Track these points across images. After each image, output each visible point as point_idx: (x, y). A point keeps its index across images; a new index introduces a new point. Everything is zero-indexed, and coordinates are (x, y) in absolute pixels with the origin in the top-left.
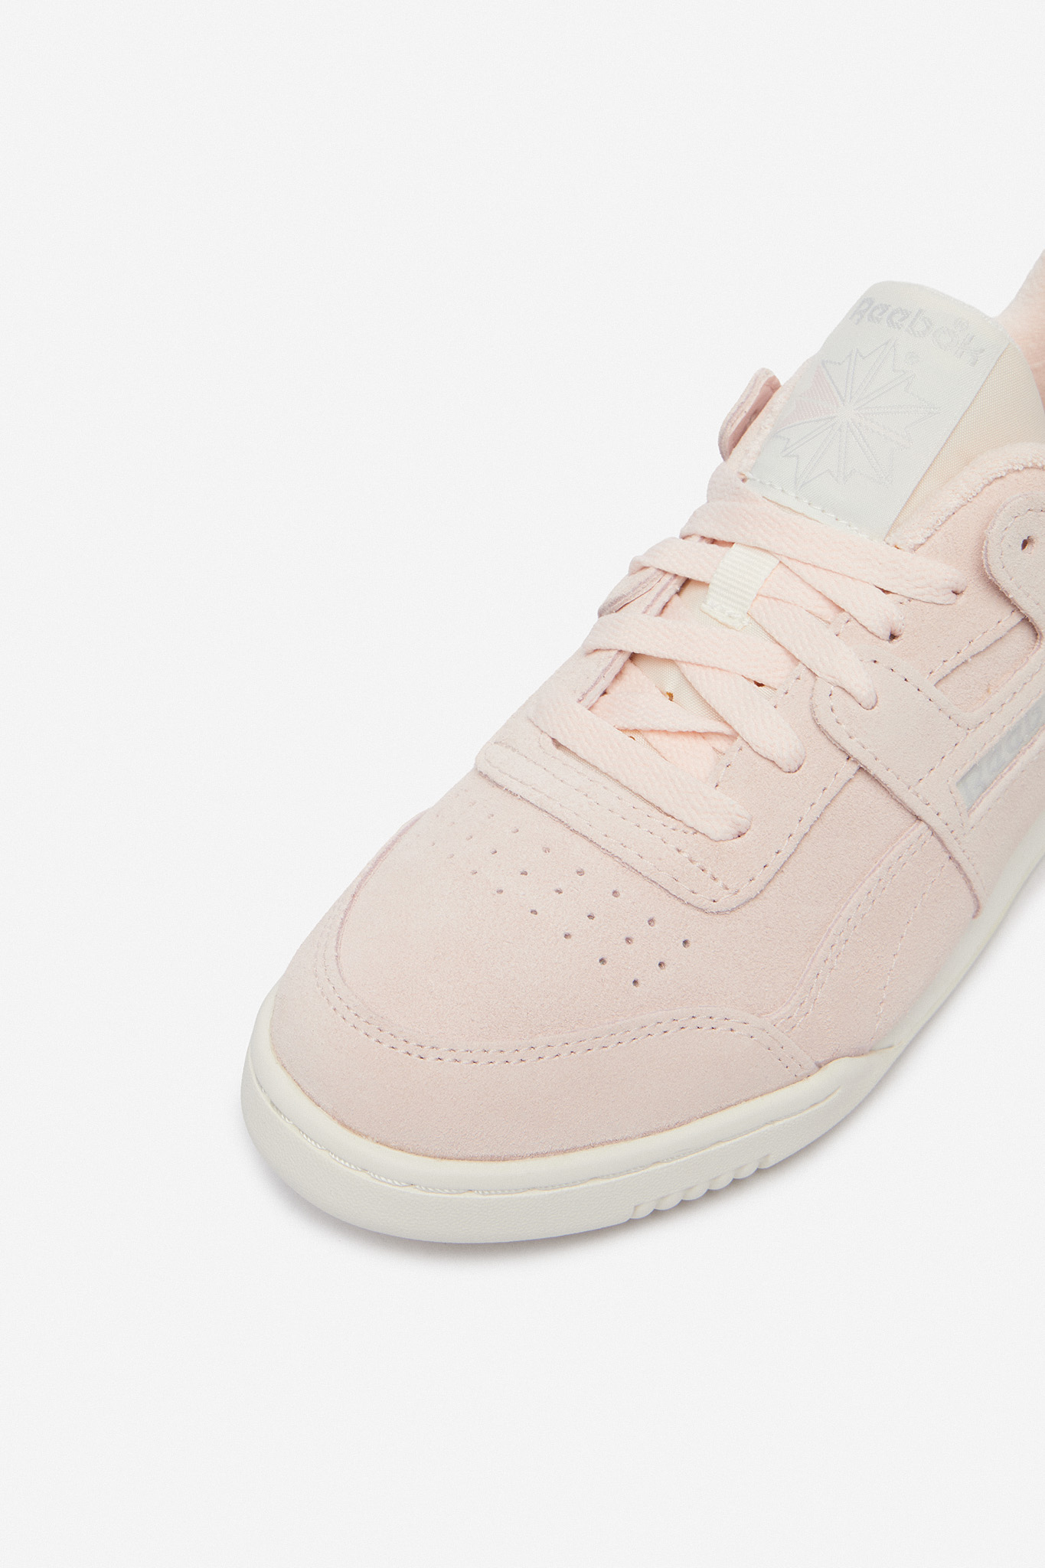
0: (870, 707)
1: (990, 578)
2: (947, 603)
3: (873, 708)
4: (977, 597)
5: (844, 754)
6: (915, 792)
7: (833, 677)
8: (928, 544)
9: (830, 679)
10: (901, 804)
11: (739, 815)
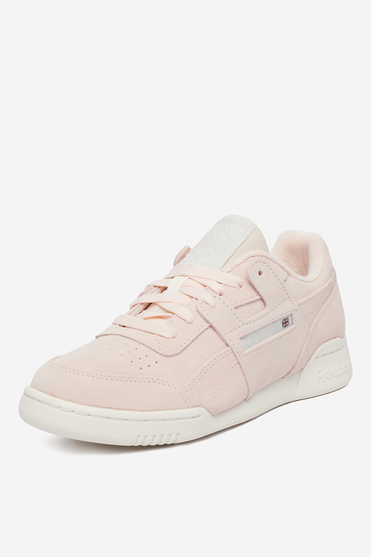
0: (213, 307)
1: (249, 280)
2: (237, 287)
3: (214, 308)
4: (246, 288)
5: (205, 321)
6: (226, 336)
7: (202, 299)
8: (232, 272)
9: (201, 299)
10: (222, 339)
11: (174, 331)
